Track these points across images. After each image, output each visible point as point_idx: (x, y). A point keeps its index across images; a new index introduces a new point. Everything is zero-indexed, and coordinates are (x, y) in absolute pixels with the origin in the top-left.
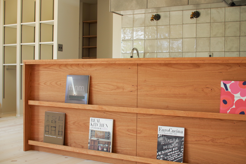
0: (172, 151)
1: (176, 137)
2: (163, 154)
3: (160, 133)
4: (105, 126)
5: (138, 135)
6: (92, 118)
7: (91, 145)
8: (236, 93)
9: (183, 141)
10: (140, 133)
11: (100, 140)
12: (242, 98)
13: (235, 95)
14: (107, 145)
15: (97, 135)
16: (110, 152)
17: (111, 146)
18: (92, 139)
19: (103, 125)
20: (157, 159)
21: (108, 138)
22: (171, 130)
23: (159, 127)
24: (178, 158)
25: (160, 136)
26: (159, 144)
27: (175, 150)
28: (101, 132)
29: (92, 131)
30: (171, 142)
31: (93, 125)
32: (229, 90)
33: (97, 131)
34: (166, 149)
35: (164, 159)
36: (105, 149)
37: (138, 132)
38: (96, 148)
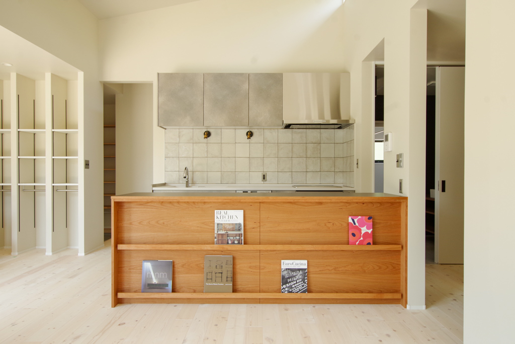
0: (297, 283)
1: (299, 270)
2: (288, 287)
3: (283, 267)
4: (234, 217)
5: (261, 271)
6: (218, 211)
7: (218, 240)
8: (363, 226)
9: (306, 273)
10: (263, 269)
11: (229, 232)
12: (368, 231)
13: (362, 228)
14: (238, 238)
15: (225, 228)
16: (242, 243)
17: (243, 238)
18: (219, 232)
19: (232, 217)
20: (282, 292)
21: (239, 230)
22: (294, 264)
23: (282, 261)
24: (302, 289)
25: (284, 270)
26: (283, 277)
27: (299, 282)
28: (229, 224)
29: (218, 224)
30: (295, 274)
31: (219, 218)
32: (357, 224)
33: (224, 224)
34: (290, 282)
35: (289, 292)
36: (236, 242)
37: (261, 268)
38: (224, 242)
